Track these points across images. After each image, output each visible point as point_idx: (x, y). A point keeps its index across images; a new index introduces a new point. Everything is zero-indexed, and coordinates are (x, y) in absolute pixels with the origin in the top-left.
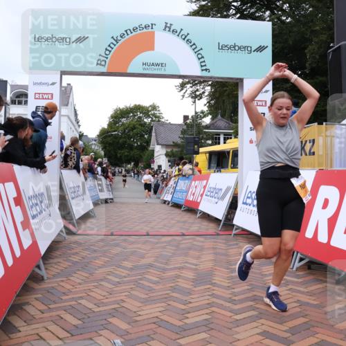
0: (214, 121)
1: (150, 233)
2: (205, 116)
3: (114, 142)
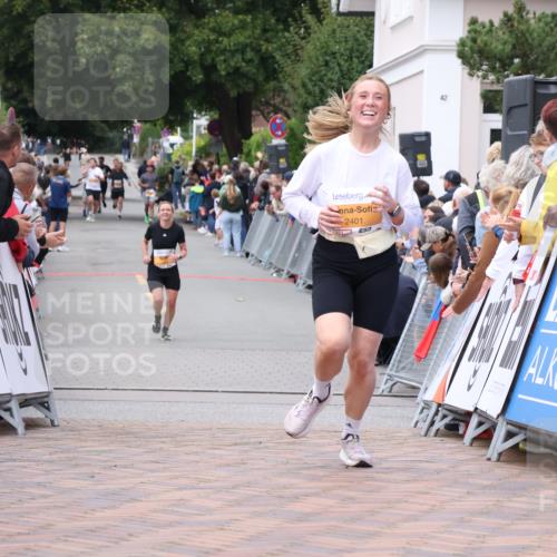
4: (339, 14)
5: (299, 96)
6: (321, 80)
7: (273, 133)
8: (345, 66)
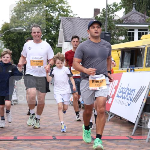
0: (128, 14)
1: (57, 138)
2: (117, 9)
3: (17, 38)
4: (57, 47)
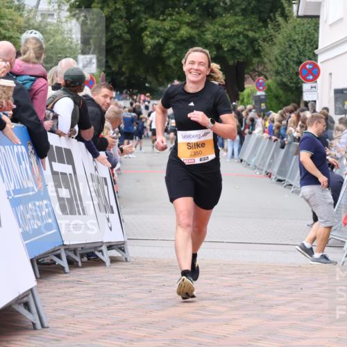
4: (298, 17)
5: (274, 66)
6: (287, 56)
7: (258, 88)
8: (302, 48)
